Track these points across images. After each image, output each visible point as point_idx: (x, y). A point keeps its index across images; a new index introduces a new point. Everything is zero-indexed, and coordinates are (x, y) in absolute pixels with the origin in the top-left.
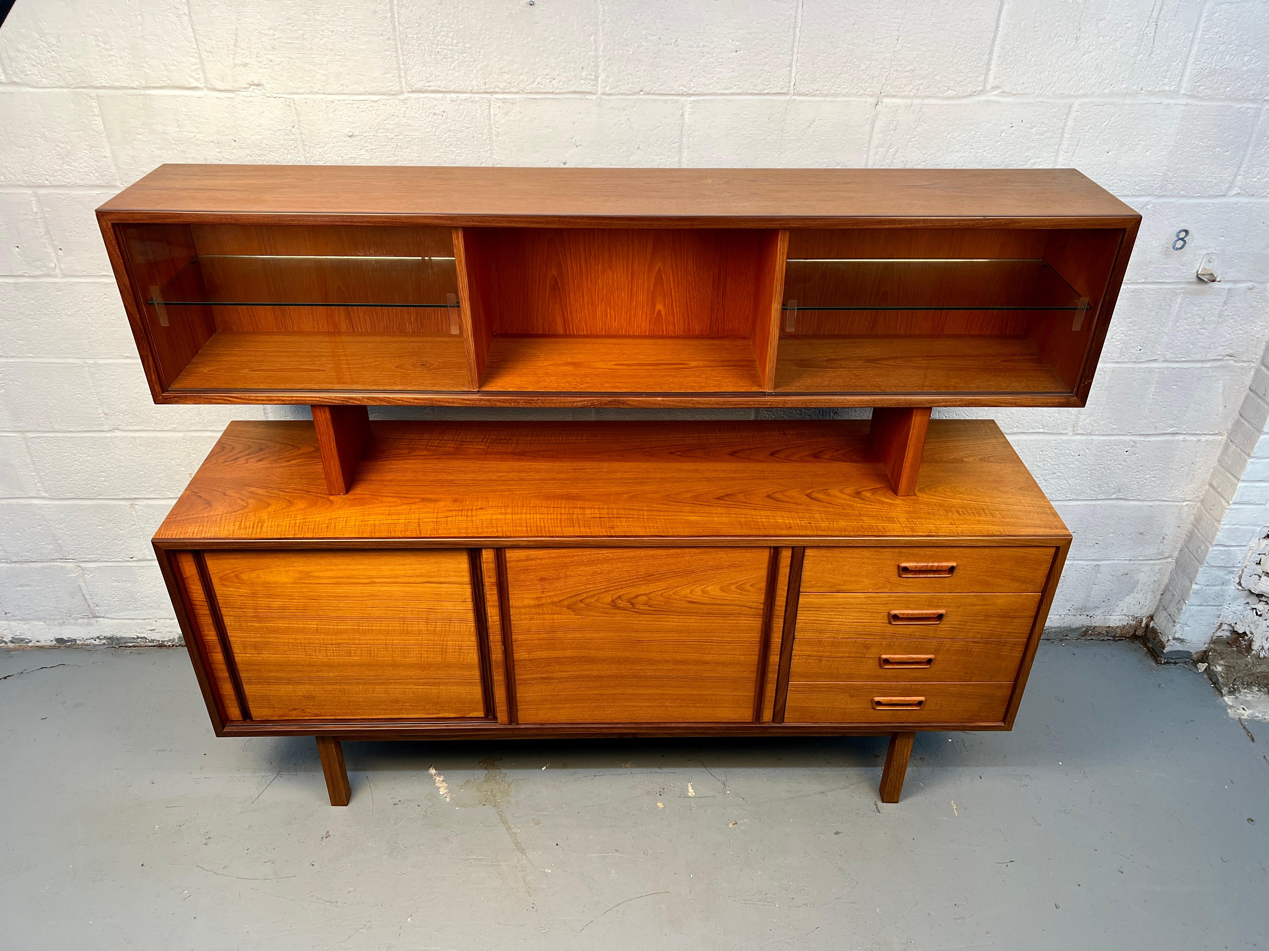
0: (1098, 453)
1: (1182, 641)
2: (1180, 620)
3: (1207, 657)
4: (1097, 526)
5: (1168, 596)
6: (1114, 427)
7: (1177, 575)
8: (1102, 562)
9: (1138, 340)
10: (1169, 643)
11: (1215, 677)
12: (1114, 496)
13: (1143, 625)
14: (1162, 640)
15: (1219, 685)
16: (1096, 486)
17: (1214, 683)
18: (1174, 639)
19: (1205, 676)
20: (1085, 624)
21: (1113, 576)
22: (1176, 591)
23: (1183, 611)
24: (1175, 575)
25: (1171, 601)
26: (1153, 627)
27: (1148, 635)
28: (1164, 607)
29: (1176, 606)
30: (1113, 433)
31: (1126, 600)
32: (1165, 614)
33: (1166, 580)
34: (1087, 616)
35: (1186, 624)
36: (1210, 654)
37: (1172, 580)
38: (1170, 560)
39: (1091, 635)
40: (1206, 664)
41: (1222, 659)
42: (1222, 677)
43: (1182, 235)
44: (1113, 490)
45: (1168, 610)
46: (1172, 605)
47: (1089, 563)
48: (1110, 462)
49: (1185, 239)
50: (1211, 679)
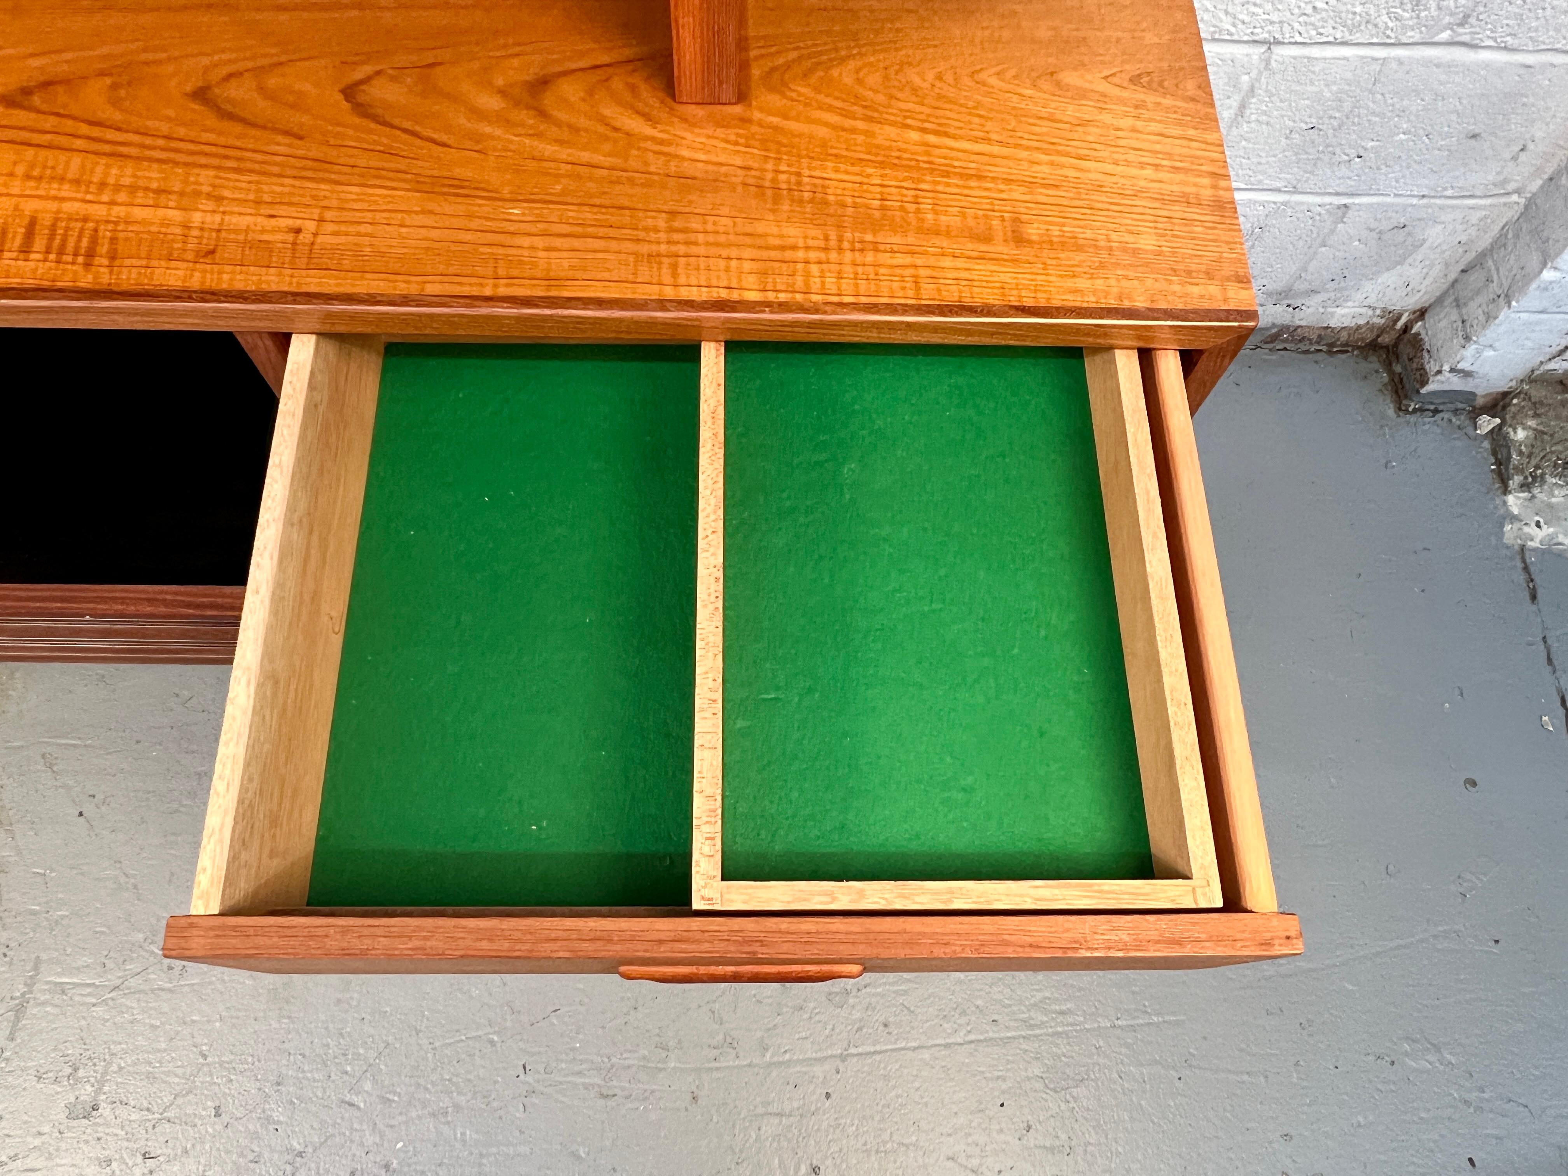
1: (1467, 374)
2: (1481, 339)
3: (1504, 408)
4: (1373, 114)
5: (1476, 278)
7: (1517, 236)
8: (1357, 200)
10: (1439, 377)
11: (1505, 451)
12: (1445, 36)
13: (1400, 324)
14: (1427, 367)
15: (1507, 469)
17: (1498, 463)
18: (1452, 370)
19: (1486, 444)
20: (1279, 321)
21: (1371, 230)
22: (1498, 273)
23: (1497, 321)
24: (1510, 236)
25: (1478, 292)
26: (1418, 334)
27: (1401, 346)
28: (1457, 300)
29: (1484, 307)
31: (1380, 281)
32: (1454, 316)
33: (1485, 242)
34: (1288, 306)
35: (1491, 346)
36: (1515, 401)
37: (1499, 243)
38: (1515, 198)
39: (1286, 341)
40: (1498, 421)
41: (1536, 415)
42: (1521, 453)
44: (1448, 19)
45: (1464, 311)
46: (1479, 300)
47: (1327, 199)
50: (1494, 453)
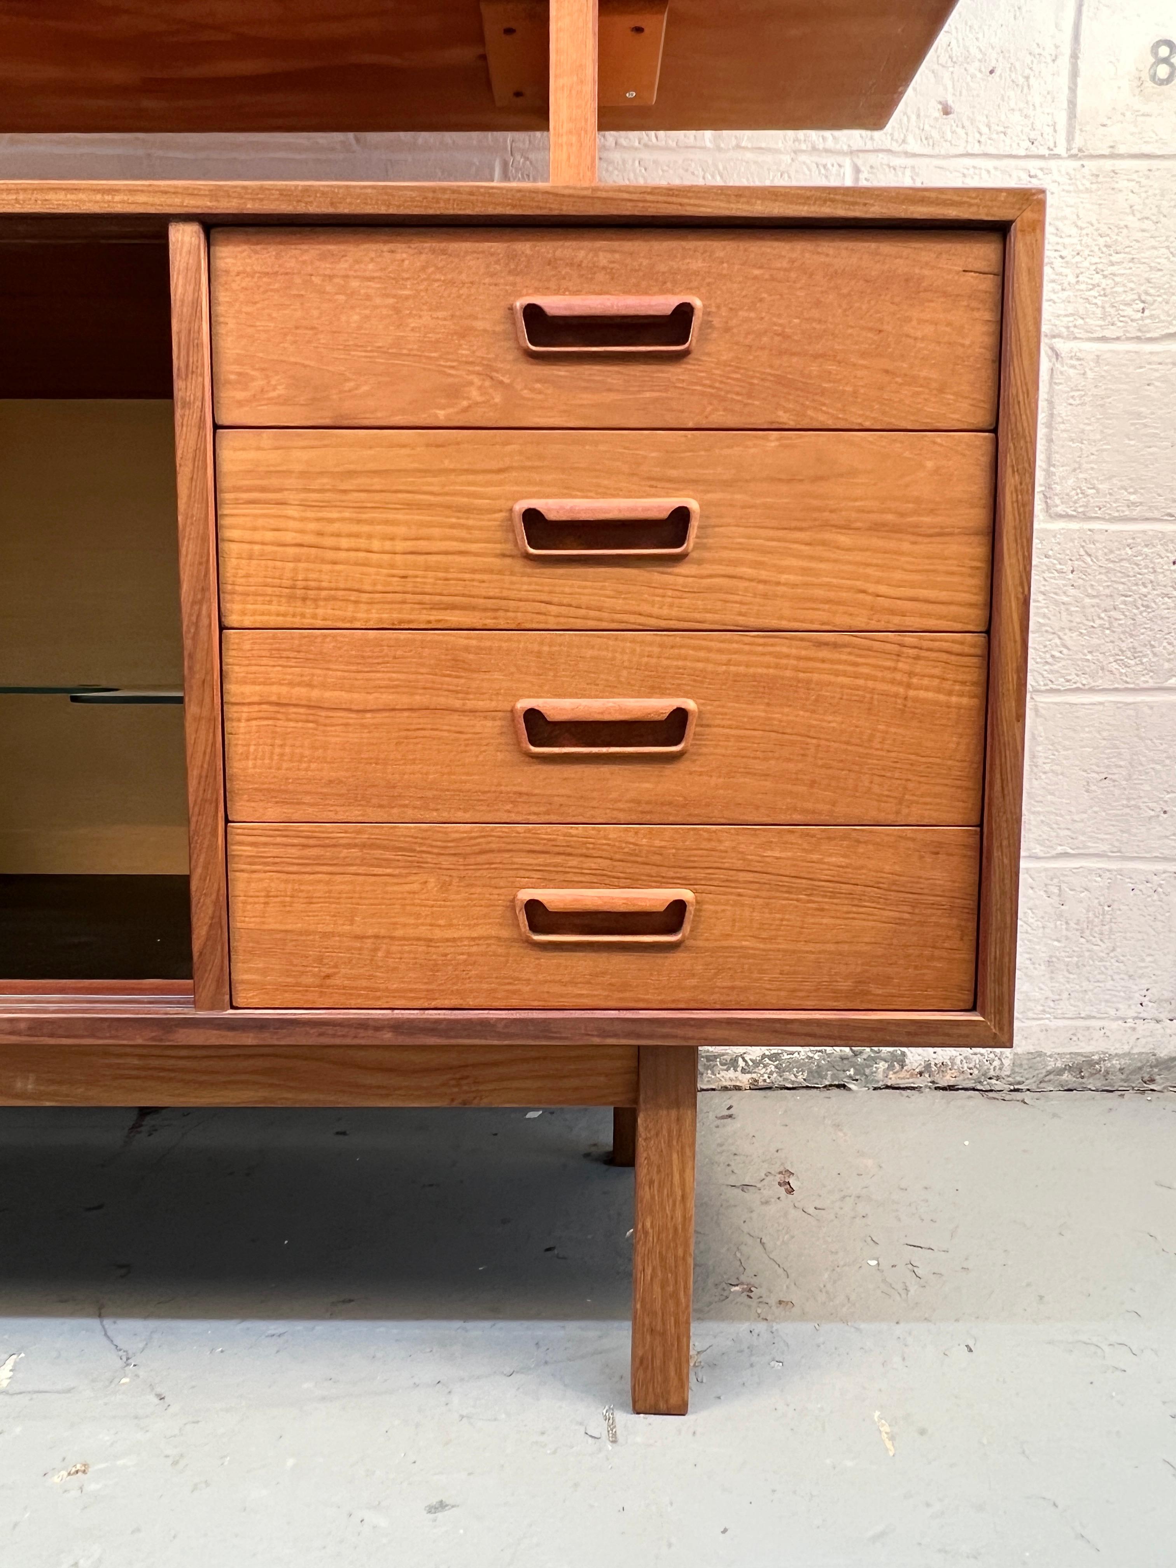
0: (1111, 565)
4: (1153, 761)
6: (1132, 498)
9: (1132, 285)
16: (1129, 654)
30: (1135, 514)
43: (1164, 51)
47: (1159, 867)
48: (1144, 590)
49: (1172, 60)
